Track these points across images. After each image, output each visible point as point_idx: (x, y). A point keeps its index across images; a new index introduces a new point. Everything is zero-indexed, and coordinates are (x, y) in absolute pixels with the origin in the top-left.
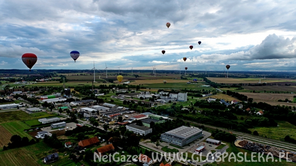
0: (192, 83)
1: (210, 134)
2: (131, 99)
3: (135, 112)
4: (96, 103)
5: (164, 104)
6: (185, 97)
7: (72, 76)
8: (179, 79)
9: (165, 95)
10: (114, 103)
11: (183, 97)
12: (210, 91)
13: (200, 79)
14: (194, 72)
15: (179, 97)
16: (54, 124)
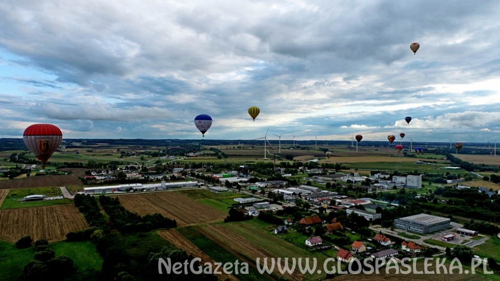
0: (426, 163)
1: (462, 226)
2: (333, 182)
3: (348, 198)
4: (289, 184)
5: (386, 190)
6: (418, 181)
8: (401, 157)
9: (384, 178)
11: (415, 182)
12: (459, 177)
13: (440, 156)
14: (428, 145)
15: (408, 181)
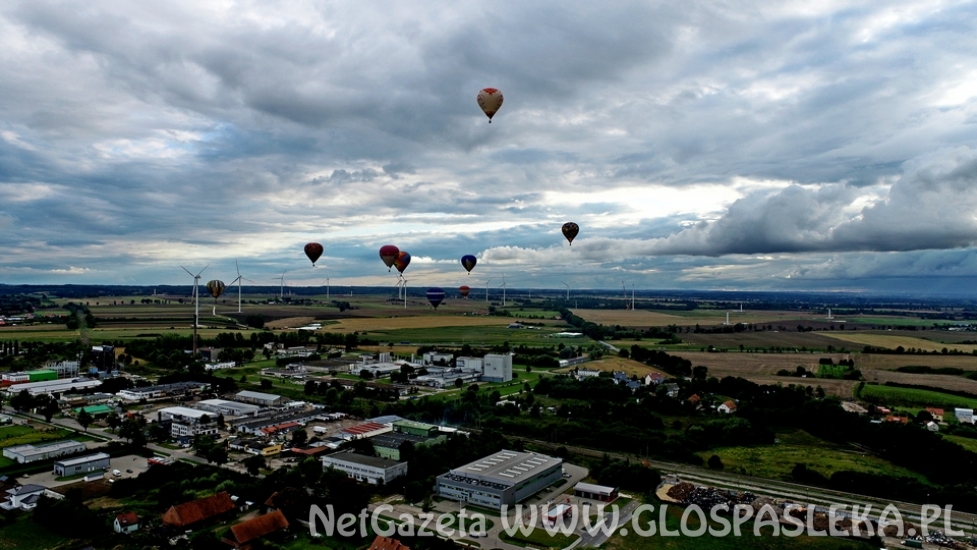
0: (525, 327)
1: (585, 472)
2: (329, 378)
3: (346, 417)
4: (210, 391)
5: (440, 391)
6: (505, 366)
7: (110, 306)
8: (486, 316)
9: (442, 363)
10: (272, 391)
11: (500, 368)
12: (580, 351)
13: (550, 314)
14: (532, 293)
15: (486, 368)
16: (66, 463)
